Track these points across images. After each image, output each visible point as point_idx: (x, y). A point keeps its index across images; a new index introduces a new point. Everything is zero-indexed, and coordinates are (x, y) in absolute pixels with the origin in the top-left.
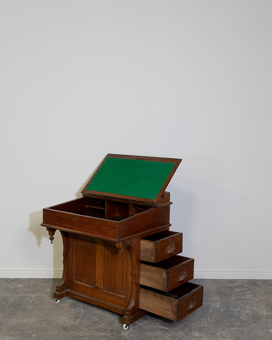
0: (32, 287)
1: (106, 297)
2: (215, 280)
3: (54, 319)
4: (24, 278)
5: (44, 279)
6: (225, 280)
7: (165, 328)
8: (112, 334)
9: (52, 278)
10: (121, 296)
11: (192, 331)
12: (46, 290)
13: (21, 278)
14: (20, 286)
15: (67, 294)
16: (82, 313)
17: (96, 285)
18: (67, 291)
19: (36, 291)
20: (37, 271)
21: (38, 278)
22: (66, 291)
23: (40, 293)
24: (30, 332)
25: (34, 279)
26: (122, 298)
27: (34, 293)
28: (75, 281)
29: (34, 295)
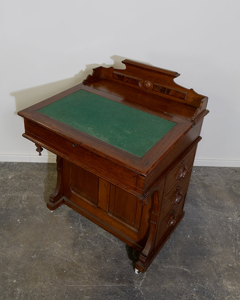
0: (24, 179)
1: (111, 222)
2: (220, 168)
3: (47, 249)
4: (15, 162)
5: (38, 163)
6: (230, 168)
7: (187, 270)
8: (121, 285)
9: (47, 162)
10: (131, 228)
11: (221, 278)
12: (40, 185)
13: (13, 162)
14: (10, 177)
15: (63, 202)
16: (81, 235)
17: (99, 205)
18: (63, 199)
19: (27, 188)
20: (30, 155)
21: (31, 162)
22: (61, 199)
23: (31, 191)
24: (15, 281)
25: (26, 163)
26: (134, 231)
27: (25, 190)
28: (72, 191)
29: (24, 196)
